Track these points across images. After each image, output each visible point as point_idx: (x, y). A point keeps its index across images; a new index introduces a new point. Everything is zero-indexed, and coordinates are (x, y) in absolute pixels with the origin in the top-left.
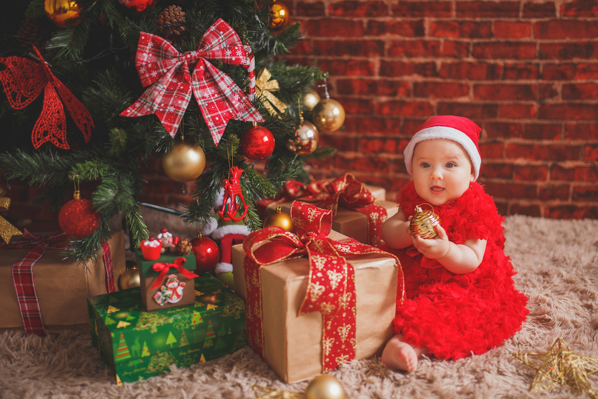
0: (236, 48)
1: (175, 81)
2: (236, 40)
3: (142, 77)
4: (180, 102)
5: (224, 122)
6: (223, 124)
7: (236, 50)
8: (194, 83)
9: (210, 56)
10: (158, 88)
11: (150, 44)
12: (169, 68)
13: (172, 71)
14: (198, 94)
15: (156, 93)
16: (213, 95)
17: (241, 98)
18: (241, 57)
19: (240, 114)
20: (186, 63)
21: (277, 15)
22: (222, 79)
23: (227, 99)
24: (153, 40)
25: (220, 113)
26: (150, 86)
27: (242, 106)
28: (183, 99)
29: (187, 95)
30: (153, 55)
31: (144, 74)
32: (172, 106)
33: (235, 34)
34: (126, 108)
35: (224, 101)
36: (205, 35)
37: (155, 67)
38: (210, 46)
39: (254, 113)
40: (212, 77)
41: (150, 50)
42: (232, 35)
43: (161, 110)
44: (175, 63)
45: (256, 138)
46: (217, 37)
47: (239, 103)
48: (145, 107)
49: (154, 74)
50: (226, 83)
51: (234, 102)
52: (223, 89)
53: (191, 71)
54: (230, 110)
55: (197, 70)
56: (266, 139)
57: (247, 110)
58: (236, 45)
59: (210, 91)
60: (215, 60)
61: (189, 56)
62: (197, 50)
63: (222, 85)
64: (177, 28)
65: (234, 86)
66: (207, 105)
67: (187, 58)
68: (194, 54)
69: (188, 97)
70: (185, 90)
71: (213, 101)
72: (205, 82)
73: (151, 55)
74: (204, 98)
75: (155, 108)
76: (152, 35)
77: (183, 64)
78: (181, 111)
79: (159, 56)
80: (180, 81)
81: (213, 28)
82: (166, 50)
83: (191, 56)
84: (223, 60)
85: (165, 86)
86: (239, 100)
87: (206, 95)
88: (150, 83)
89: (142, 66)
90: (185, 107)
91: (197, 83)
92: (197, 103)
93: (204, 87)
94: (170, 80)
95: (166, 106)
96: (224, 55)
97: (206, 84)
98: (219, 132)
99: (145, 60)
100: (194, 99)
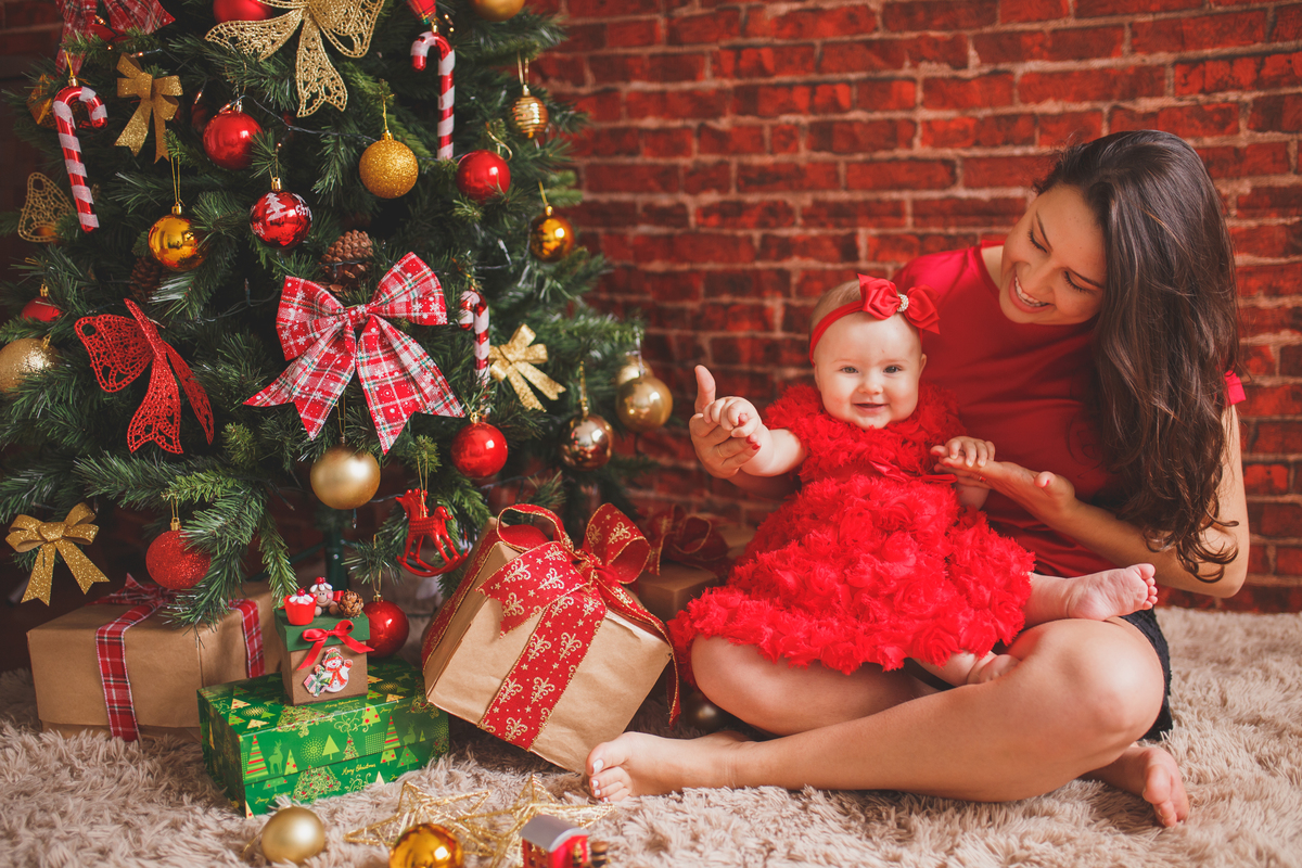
0: (431, 299)
1: (332, 351)
2: (434, 286)
3: (285, 346)
4: (332, 385)
5: (404, 416)
6: (402, 419)
7: (431, 303)
8: (359, 354)
9: (386, 312)
10: (303, 362)
11: (300, 295)
12: (323, 331)
13: (328, 335)
14: (364, 372)
15: (300, 370)
16: (391, 374)
17: (436, 378)
18: (438, 313)
19: (431, 404)
20: (349, 324)
21: (550, 236)
22: (406, 348)
23: (413, 380)
24: (305, 288)
25: (398, 401)
26: (295, 359)
27: (436, 391)
28: (338, 380)
29: (346, 374)
30: (304, 311)
31: (287, 341)
32: (319, 390)
33: (433, 276)
34: (257, 393)
35: (407, 383)
36: (384, 279)
37: (303, 329)
38: (388, 297)
39: (451, 403)
40: (390, 345)
41: (299, 303)
42: (428, 279)
43: (304, 396)
44: (331, 325)
45: (473, 443)
46: (401, 282)
47: (431, 387)
48: (283, 391)
49: (301, 340)
50: (411, 354)
51: (423, 385)
52: (406, 364)
53: (358, 337)
54: (417, 397)
55: (366, 334)
56: (490, 444)
57: (442, 398)
58: (432, 295)
59: (386, 367)
60: (396, 318)
61: (353, 313)
62: (367, 304)
63: (406, 358)
64: (352, 268)
65: (425, 359)
66: (377, 389)
67: (350, 317)
68: (362, 309)
69: (347, 377)
70: (343, 367)
71: (390, 382)
72: (380, 352)
73: (300, 311)
74: (373, 377)
75: (295, 394)
76: (302, 281)
77: (344, 326)
78: (331, 398)
79: (314, 313)
80: (340, 352)
81: (397, 268)
82: (321, 305)
83: (357, 313)
84: (408, 318)
85: (316, 360)
86: (432, 382)
87: (379, 373)
88: (296, 355)
89: (284, 328)
90: (340, 393)
91: (365, 355)
92: (361, 387)
93: (379, 361)
94: (326, 350)
95: (312, 390)
96: (409, 311)
97: (381, 356)
98: (392, 433)
99: (292, 318)
100: (356, 379)
